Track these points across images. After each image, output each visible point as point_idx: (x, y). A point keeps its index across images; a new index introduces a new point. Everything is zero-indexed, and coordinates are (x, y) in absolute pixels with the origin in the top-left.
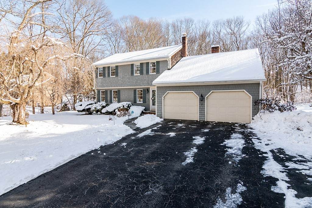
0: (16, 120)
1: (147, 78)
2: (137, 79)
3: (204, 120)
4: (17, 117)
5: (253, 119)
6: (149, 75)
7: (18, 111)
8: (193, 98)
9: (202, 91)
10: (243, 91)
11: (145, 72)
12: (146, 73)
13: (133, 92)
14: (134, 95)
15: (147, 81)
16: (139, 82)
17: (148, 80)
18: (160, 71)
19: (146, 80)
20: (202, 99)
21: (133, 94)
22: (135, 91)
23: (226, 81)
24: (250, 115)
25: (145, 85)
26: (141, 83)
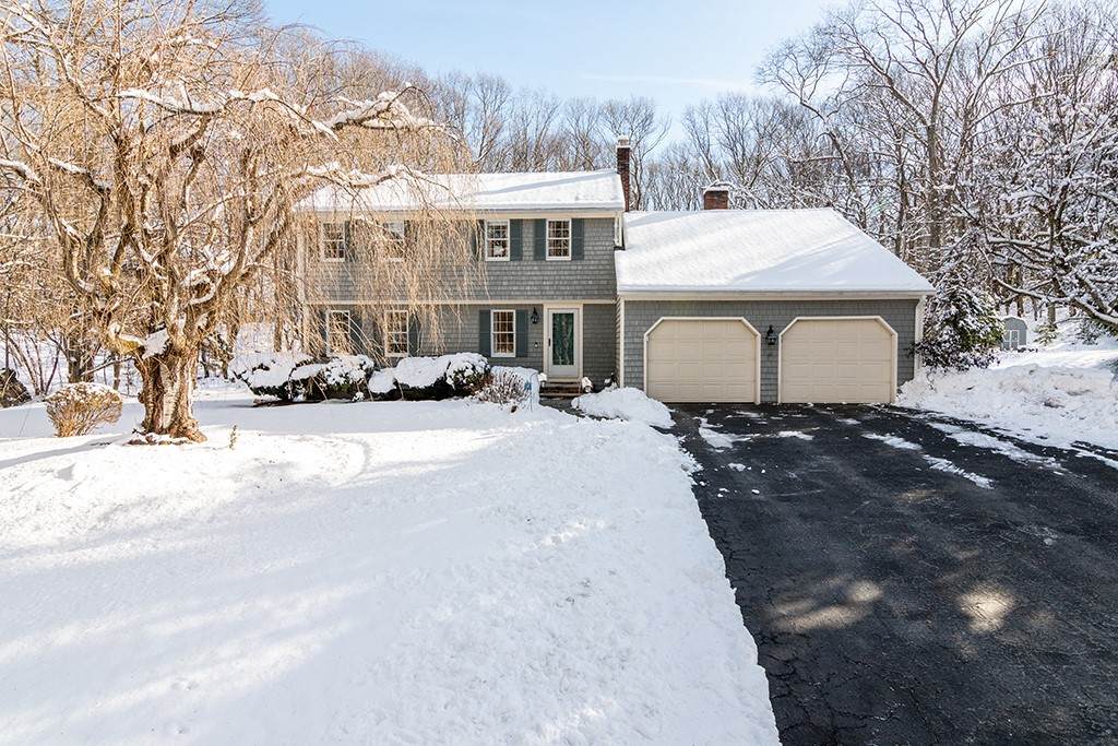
0: (165, 421)
1: (538, 273)
2: (498, 273)
3: (774, 399)
4: (168, 408)
5: (899, 391)
6: (544, 263)
7: (177, 385)
8: (742, 339)
9: (770, 319)
10: (876, 320)
11: (528, 249)
12: (532, 253)
13: (477, 317)
14: (481, 329)
15: (537, 283)
16: (505, 283)
17: (541, 278)
18: (586, 253)
19: (535, 278)
20: (770, 340)
21: (478, 327)
22: (484, 314)
23: (841, 292)
24: (890, 382)
25: (528, 297)
26: (515, 288)
